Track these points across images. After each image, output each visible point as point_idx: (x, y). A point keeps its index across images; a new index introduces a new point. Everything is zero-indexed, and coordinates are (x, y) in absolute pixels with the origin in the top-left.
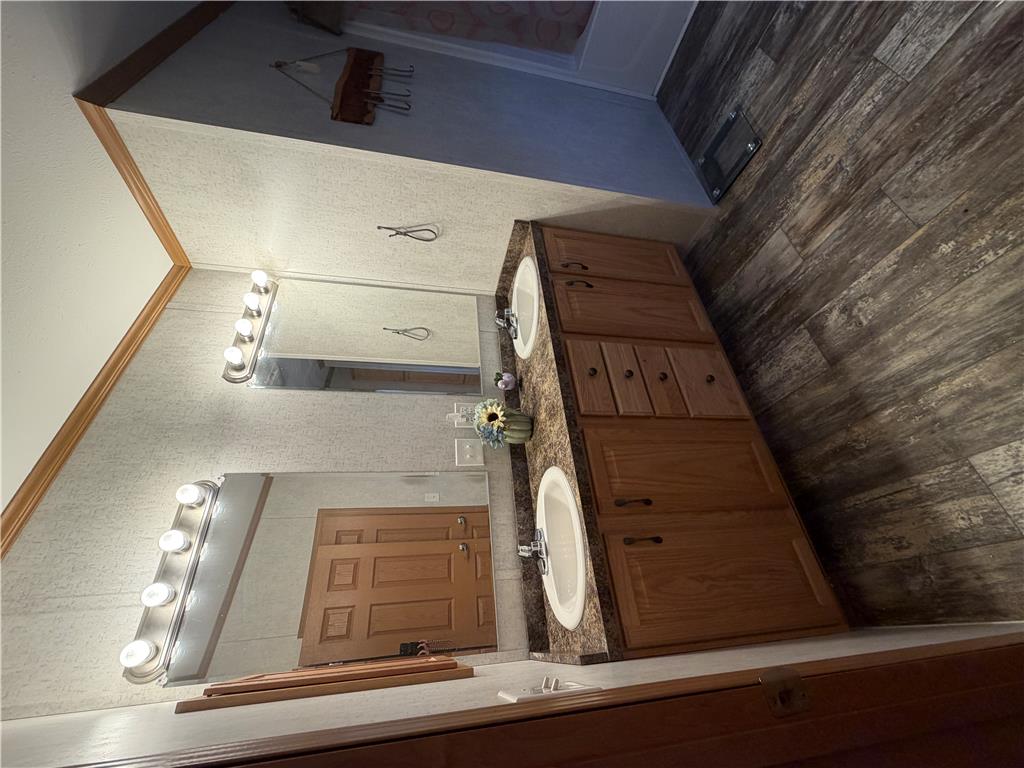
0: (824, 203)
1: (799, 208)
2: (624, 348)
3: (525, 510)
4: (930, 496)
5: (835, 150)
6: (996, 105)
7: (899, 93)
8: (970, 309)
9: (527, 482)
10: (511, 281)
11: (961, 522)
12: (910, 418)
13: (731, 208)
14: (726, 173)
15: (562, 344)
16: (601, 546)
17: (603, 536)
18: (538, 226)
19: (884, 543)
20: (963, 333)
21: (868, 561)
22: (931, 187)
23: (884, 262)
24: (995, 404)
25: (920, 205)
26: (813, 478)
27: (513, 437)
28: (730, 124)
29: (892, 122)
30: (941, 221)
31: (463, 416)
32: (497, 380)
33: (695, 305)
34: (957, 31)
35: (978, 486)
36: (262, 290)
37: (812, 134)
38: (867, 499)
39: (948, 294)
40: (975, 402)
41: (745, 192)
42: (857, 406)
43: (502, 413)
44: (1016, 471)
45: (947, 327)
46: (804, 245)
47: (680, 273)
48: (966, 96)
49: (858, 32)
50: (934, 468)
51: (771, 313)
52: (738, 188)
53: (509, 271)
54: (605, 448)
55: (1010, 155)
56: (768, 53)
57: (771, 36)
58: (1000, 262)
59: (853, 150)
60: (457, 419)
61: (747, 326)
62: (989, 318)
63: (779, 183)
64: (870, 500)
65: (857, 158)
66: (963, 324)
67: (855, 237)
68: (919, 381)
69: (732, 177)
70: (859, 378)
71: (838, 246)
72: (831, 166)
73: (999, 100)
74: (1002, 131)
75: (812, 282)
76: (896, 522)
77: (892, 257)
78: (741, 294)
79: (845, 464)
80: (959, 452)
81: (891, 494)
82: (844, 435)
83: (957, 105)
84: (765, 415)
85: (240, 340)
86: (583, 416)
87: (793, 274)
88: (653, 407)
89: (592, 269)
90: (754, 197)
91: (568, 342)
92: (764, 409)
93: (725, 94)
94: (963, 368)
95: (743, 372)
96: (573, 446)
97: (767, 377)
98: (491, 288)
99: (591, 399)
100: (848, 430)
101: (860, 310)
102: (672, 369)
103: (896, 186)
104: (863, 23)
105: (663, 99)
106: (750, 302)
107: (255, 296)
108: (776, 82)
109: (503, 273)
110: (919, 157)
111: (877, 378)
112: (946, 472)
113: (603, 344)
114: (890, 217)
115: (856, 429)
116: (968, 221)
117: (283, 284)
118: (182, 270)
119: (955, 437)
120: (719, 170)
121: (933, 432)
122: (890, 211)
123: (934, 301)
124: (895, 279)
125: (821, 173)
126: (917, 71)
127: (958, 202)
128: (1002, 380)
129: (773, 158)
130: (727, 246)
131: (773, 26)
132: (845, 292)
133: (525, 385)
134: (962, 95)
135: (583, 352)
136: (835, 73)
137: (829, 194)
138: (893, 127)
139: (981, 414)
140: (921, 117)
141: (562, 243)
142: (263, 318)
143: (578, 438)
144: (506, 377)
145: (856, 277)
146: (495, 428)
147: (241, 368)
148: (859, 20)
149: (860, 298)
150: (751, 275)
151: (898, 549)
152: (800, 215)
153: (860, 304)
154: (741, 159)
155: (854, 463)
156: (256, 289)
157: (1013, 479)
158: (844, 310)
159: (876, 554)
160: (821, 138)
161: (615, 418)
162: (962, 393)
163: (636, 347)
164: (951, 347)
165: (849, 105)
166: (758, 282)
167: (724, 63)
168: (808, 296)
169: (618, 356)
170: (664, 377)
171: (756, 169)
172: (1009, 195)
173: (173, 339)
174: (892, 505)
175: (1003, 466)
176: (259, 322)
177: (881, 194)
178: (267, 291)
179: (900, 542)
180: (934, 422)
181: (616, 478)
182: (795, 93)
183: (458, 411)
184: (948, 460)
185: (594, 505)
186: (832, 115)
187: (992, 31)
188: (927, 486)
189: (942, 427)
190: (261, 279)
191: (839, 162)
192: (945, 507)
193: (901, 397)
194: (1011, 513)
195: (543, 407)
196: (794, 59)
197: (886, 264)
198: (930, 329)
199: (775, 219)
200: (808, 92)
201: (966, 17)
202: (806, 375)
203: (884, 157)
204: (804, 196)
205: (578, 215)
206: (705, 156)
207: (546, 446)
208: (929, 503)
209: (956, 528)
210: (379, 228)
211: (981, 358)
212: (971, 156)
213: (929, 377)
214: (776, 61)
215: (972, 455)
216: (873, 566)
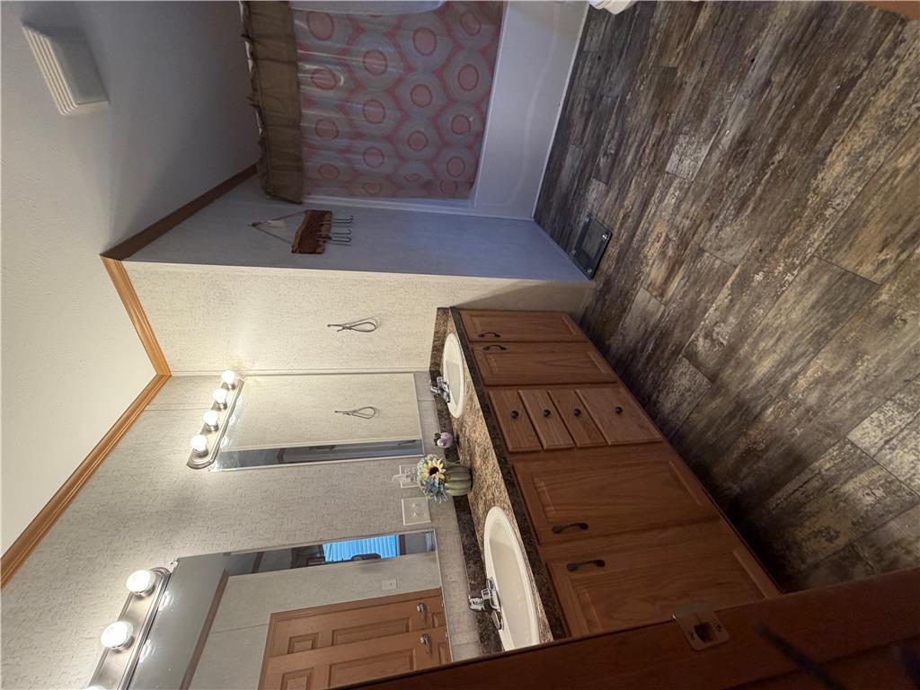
0: (666, 263)
1: (650, 271)
2: (539, 393)
3: (475, 564)
4: (834, 479)
5: (661, 229)
6: (750, 186)
7: (689, 188)
8: (794, 316)
9: (474, 534)
10: (441, 357)
11: (868, 498)
12: (788, 412)
13: (603, 279)
14: (593, 257)
15: (486, 395)
16: (545, 574)
17: (546, 565)
18: (456, 311)
19: (816, 537)
20: (796, 335)
21: (810, 561)
22: (732, 240)
23: (721, 296)
24: (844, 385)
25: (731, 252)
26: (735, 486)
27: (454, 489)
28: (587, 226)
29: (692, 205)
30: (748, 260)
31: (407, 477)
32: (436, 441)
33: (594, 355)
34: (710, 149)
35: (865, 461)
36: (230, 387)
37: (643, 222)
38: (785, 496)
39: (774, 309)
40: (830, 386)
41: (610, 267)
42: (744, 413)
43: (442, 465)
44: (886, 439)
45: (784, 333)
46: (662, 295)
47: (576, 332)
48: (730, 183)
49: (651, 160)
50: (825, 452)
51: (654, 350)
52: (604, 266)
53: (438, 349)
54: (536, 480)
55: (772, 212)
56: (600, 180)
57: (599, 171)
58: (797, 279)
59: (673, 226)
60: (402, 480)
61: (640, 366)
62: (809, 320)
63: (631, 257)
64: (788, 497)
65: (677, 232)
66: (794, 329)
67: (695, 282)
68: (782, 380)
69: (598, 260)
70: (738, 388)
71: (685, 292)
72: (662, 239)
73: (751, 182)
74: (761, 198)
75: (677, 321)
76: (818, 513)
77: (726, 291)
78: (627, 341)
79: (755, 467)
80: (837, 432)
81: (801, 487)
82: (744, 439)
83: (727, 189)
84: (675, 437)
85: (207, 430)
86: (511, 453)
87: (662, 317)
88: (573, 439)
89: (504, 337)
90: (617, 269)
91: (490, 392)
92: (673, 432)
93: (578, 208)
94: (809, 362)
95: (648, 403)
96: (505, 480)
97: (668, 403)
98: (426, 365)
99: (517, 438)
100: (745, 434)
101: (718, 334)
102: (585, 407)
103: (709, 244)
104: (653, 155)
105: (538, 219)
106: (636, 345)
107: (224, 391)
108: (610, 195)
109: (433, 351)
110: (716, 224)
111: (750, 386)
112: (835, 453)
113: (521, 392)
114: (713, 264)
115: (751, 432)
116: (765, 257)
117: (249, 381)
118: (163, 378)
119: (828, 421)
120: (587, 255)
121: (810, 420)
122: (712, 260)
123: (765, 315)
124: (734, 306)
125: (658, 245)
126: (695, 175)
127: (754, 246)
128: (840, 365)
129: (622, 241)
130: (608, 307)
131: (598, 165)
132: (702, 323)
133: (461, 440)
134: (727, 184)
135: (505, 400)
136: (645, 184)
137: (668, 258)
138: (693, 208)
139: (838, 395)
140: (708, 200)
141: (476, 320)
142: (229, 410)
143: (509, 472)
144: (444, 436)
145: (706, 310)
146: (437, 481)
147: (205, 454)
148: (650, 153)
149: (715, 325)
150: (630, 327)
151: (830, 540)
152: (653, 274)
153: (717, 329)
154: (601, 245)
155: (761, 464)
156: (225, 386)
157: (887, 446)
158: (706, 337)
159: (814, 552)
160: (650, 224)
161: (539, 452)
162: (817, 382)
163: (550, 392)
164: (793, 347)
165: (661, 201)
166: (638, 329)
167: (573, 191)
168: (677, 332)
169: (535, 400)
170: (578, 413)
171: (613, 251)
172: (783, 235)
173: (146, 435)
174: (807, 497)
175: (875, 437)
176: (225, 414)
177: (701, 251)
178: (234, 387)
179: (829, 533)
180: (807, 411)
181: (550, 506)
182: (624, 200)
183: (403, 472)
184: (832, 442)
185: (533, 533)
186: (651, 209)
187: (730, 147)
188: (826, 470)
189: (815, 414)
190: (230, 378)
191: (667, 236)
192: (849, 487)
193: (774, 396)
194: (902, 479)
195: (478, 454)
196: (617, 181)
197: (723, 296)
198: (772, 337)
199: (636, 280)
200: (632, 198)
201: (712, 141)
202: (697, 395)
203: (695, 227)
204: (651, 262)
205: (486, 299)
206: (575, 249)
207: (484, 490)
208: (835, 486)
209: (867, 506)
210: (329, 326)
211: (817, 351)
212: (748, 216)
213: (788, 374)
214: (607, 184)
215: (847, 433)
216: (816, 566)
